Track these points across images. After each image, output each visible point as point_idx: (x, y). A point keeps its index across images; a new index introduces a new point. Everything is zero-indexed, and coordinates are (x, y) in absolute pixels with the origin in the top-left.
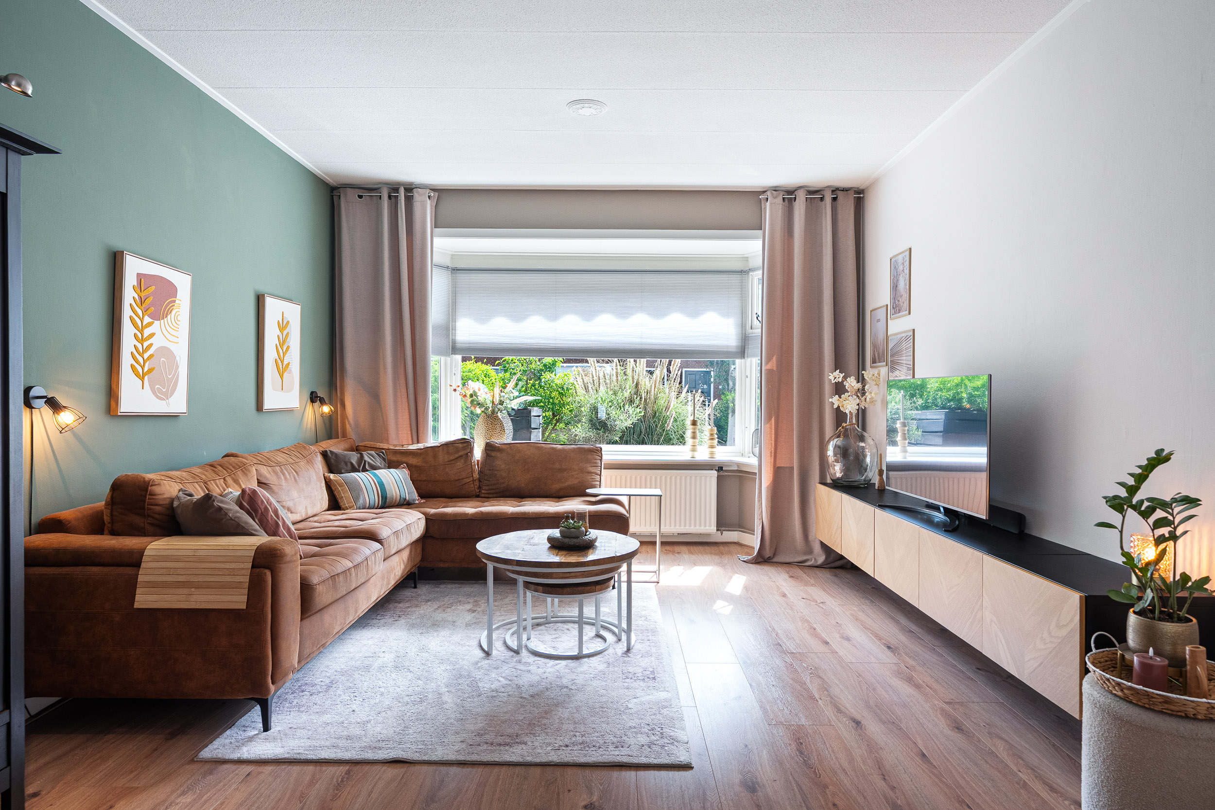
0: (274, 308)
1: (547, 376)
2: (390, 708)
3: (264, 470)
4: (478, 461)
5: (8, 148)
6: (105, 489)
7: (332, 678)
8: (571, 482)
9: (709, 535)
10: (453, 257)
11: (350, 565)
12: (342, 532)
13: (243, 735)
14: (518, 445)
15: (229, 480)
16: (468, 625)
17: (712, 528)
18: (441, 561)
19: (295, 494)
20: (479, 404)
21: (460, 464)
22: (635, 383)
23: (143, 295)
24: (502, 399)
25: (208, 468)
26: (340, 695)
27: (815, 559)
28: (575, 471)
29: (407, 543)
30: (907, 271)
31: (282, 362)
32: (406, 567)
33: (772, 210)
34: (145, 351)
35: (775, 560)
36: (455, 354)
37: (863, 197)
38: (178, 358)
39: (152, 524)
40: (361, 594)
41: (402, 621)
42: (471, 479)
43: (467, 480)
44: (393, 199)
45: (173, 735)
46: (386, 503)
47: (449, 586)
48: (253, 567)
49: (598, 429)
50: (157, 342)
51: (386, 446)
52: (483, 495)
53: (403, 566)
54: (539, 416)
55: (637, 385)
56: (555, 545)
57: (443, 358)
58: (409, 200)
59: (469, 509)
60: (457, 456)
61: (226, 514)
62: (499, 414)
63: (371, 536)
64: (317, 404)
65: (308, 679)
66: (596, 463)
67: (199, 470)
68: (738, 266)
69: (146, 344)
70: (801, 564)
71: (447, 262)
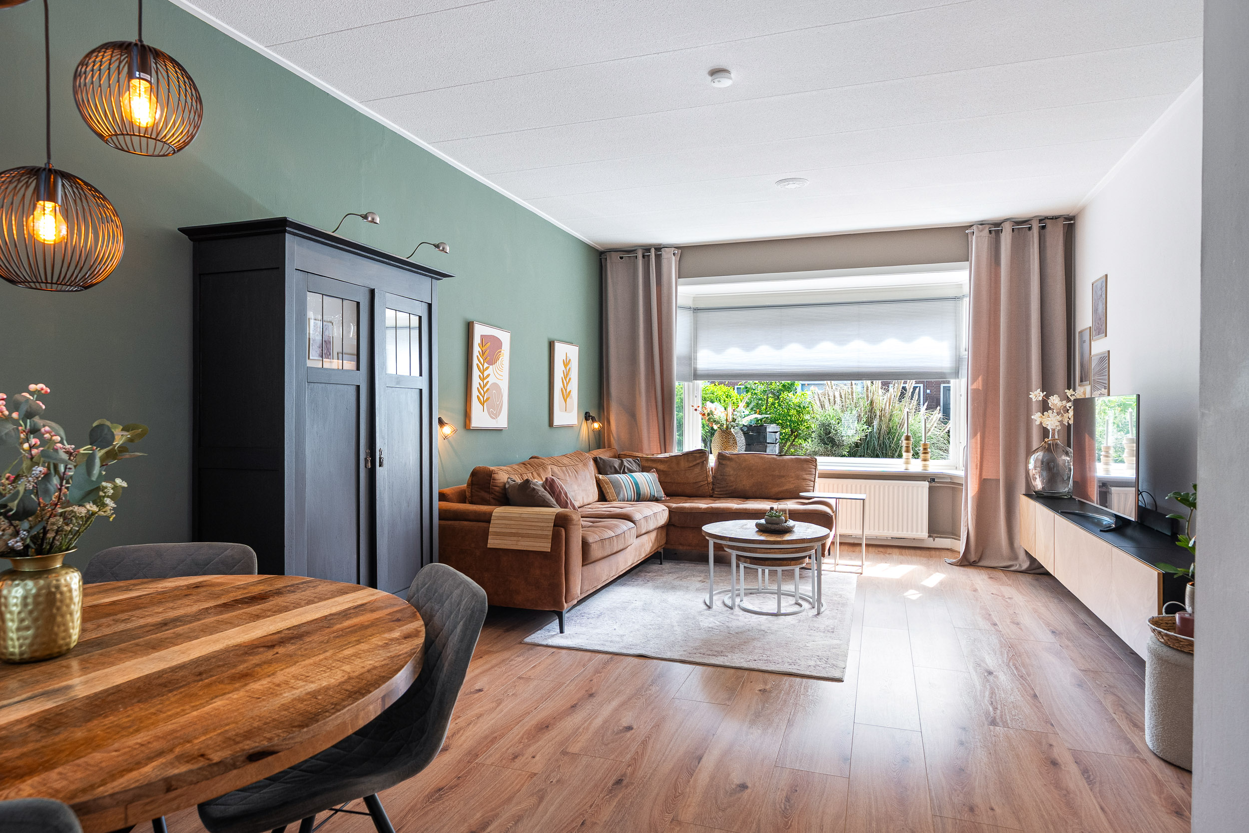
0: (561, 350)
1: (784, 395)
2: (638, 630)
3: (555, 469)
4: (712, 468)
5: (432, 277)
6: (467, 476)
7: (602, 611)
8: (788, 486)
9: (922, 540)
10: (695, 299)
11: (613, 534)
12: (608, 515)
13: (547, 634)
14: (745, 455)
15: (535, 474)
16: (698, 590)
17: (924, 534)
18: (681, 544)
19: (576, 487)
20: (715, 421)
21: (697, 470)
22: (869, 401)
23: (484, 349)
24: (735, 417)
25: (522, 466)
26: (606, 621)
27: (1020, 565)
28: (792, 478)
29: (654, 527)
30: (1104, 296)
31: (566, 390)
32: (653, 546)
33: (978, 243)
34: (485, 386)
35: (980, 564)
36: (696, 380)
37: (1074, 223)
38: (502, 390)
39: (493, 498)
40: (620, 557)
41: (650, 584)
42: (706, 482)
43: (702, 483)
44: (646, 257)
45: (507, 630)
46: (640, 498)
47: (687, 565)
48: (554, 526)
49: (827, 444)
50: (491, 380)
51: (640, 455)
52: (715, 496)
53: (651, 545)
54: (776, 432)
55: (872, 403)
56: (762, 529)
57: (686, 383)
58: (658, 257)
59: (702, 505)
60: (694, 463)
61: (537, 493)
62: (732, 430)
63: (627, 518)
64: (590, 421)
65: (586, 610)
66: (810, 471)
67: (517, 467)
68: (951, 293)
69: (485, 382)
70: (1005, 569)
71: (690, 303)
